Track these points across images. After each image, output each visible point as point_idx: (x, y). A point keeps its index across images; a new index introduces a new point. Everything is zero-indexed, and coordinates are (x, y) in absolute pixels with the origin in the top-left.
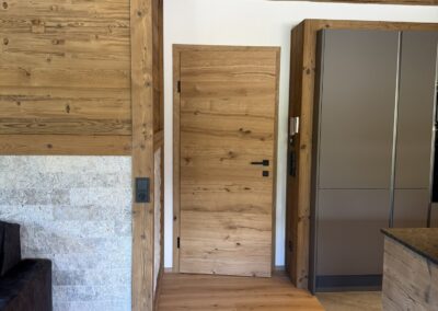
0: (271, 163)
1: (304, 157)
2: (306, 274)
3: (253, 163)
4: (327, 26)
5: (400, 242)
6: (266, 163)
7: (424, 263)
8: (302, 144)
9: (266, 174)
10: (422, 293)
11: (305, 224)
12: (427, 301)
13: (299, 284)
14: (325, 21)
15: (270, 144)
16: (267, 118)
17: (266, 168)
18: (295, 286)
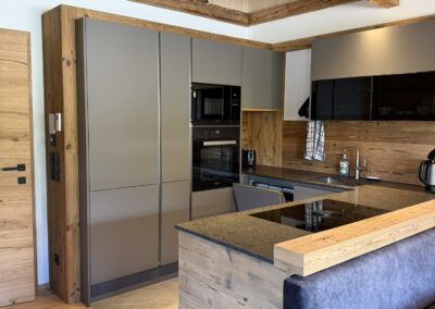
0: (28, 168)
1: (70, 157)
2: (78, 286)
3: (5, 169)
4: (86, 16)
5: (198, 235)
6: (21, 167)
7: (223, 251)
8: (66, 143)
9: (22, 181)
10: (223, 282)
11: (74, 232)
12: (229, 287)
13: (71, 299)
14: (83, 9)
15: (24, 144)
16: (20, 114)
17: (22, 174)
18: (67, 302)
